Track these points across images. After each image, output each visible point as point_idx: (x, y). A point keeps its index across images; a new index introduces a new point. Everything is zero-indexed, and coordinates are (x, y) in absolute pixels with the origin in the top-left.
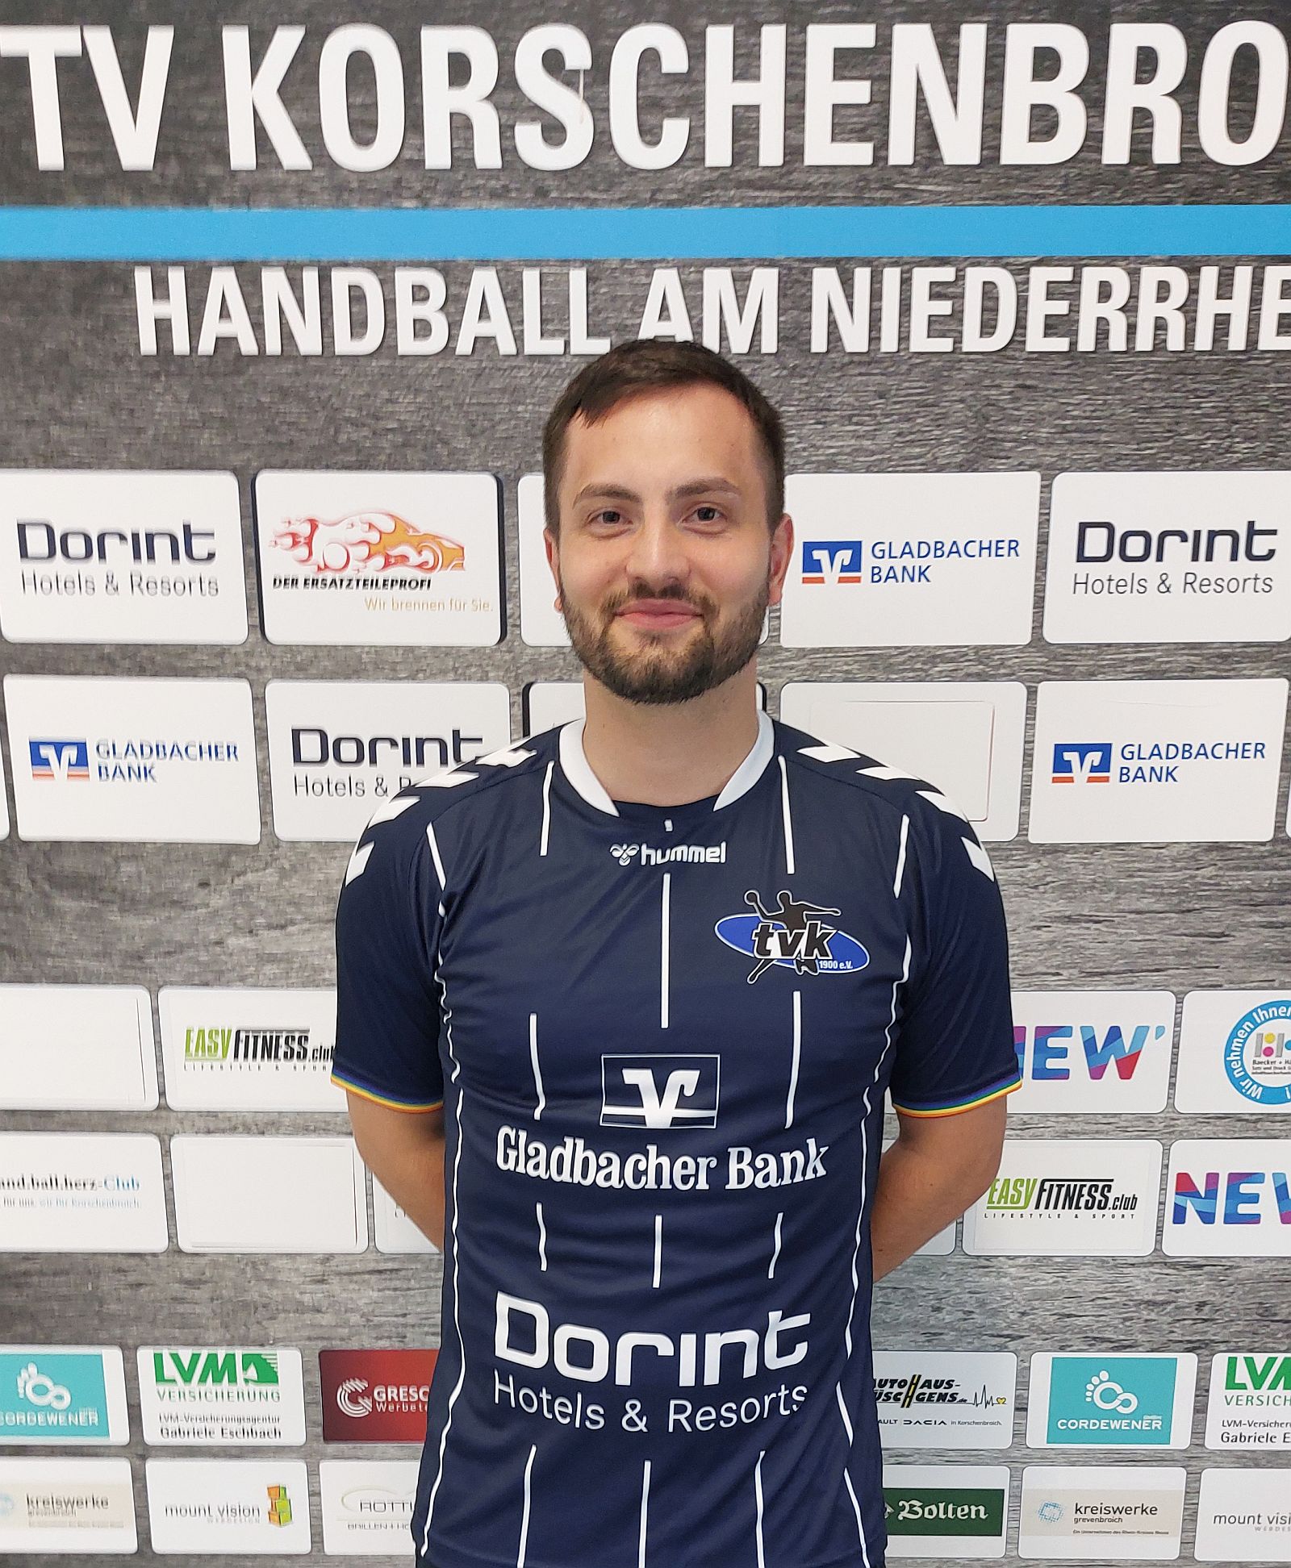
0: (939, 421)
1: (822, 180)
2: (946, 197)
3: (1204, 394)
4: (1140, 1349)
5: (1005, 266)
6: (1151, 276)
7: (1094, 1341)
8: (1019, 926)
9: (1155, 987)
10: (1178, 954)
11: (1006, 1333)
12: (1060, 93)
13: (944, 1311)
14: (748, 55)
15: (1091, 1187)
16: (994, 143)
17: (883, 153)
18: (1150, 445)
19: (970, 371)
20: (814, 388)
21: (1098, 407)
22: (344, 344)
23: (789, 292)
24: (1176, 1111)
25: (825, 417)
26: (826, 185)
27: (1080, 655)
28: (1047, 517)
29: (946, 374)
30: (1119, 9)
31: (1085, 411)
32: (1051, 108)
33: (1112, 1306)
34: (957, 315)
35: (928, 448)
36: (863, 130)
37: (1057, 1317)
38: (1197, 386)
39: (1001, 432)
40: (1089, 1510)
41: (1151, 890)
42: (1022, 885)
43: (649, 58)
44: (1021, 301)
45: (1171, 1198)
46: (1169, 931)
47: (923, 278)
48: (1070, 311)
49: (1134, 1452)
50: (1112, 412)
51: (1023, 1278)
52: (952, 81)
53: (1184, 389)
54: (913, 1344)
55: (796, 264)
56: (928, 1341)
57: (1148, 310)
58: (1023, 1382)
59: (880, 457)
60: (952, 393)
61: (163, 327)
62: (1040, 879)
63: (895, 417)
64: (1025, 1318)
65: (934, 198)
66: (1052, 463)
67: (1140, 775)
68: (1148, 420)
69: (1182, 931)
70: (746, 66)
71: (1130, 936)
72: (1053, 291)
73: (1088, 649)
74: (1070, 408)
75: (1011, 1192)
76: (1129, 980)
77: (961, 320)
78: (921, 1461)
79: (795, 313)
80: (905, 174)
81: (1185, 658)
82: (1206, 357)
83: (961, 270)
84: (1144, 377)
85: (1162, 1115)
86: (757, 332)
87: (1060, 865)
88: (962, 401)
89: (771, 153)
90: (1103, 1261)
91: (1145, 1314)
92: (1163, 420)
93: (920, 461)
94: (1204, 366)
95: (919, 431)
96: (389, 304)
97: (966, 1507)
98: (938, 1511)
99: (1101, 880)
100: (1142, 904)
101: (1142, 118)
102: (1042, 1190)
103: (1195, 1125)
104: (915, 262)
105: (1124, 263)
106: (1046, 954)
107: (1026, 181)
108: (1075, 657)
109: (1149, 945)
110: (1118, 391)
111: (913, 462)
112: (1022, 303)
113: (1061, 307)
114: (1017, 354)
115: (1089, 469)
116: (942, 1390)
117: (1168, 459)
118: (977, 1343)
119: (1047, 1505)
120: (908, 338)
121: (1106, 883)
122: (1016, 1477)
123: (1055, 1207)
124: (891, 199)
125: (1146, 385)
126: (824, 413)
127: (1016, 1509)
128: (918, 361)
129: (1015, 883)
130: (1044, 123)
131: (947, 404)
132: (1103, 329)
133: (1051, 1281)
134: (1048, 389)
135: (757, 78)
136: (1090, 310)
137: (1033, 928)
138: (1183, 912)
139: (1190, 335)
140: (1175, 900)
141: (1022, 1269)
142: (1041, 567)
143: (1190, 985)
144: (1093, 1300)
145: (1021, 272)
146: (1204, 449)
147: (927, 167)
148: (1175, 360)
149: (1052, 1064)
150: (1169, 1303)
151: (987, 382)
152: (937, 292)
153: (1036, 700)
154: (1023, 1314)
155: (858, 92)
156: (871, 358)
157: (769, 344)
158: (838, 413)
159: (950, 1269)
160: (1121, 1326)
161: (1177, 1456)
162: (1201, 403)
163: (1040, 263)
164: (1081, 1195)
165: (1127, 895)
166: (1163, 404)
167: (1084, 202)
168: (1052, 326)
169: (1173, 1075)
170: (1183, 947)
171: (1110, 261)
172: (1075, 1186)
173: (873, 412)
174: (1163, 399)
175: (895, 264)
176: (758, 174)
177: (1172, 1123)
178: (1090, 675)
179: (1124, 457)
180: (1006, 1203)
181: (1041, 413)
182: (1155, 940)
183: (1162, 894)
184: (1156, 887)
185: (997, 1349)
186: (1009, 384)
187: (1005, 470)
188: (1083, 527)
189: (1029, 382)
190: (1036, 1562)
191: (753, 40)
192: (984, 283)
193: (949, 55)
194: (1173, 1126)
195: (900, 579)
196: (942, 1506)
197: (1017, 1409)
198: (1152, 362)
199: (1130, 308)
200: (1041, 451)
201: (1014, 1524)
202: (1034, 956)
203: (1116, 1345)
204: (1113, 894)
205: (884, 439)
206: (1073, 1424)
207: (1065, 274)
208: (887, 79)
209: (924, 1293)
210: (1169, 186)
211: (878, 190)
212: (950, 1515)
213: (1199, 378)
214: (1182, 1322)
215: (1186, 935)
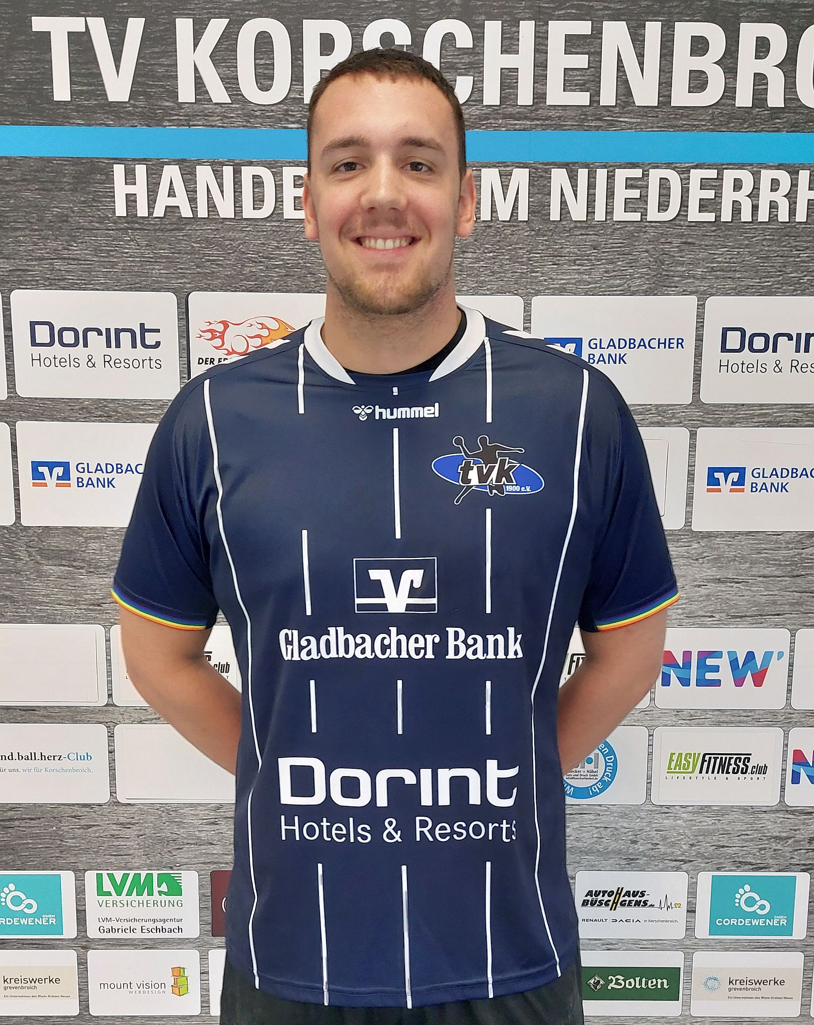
0: (632, 264)
1: (558, 114)
2: (636, 126)
3: (802, 249)
4: (771, 870)
5: (674, 169)
6: (767, 176)
7: (740, 864)
8: (686, 585)
9: (776, 626)
10: (792, 604)
11: (680, 858)
12: (708, 63)
13: (639, 843)
14: (511, 38)
15: (737, 758)
16: (667, 93)
17: (596, 98)
18: (768, 280)
19: (652, 233)
20: (552, 243)
21: (733, 256)
22: (248, 212)
23: (536, 183)
24: (791, 708)
25: (559, 260)
26: (559, 118)
27: (724, 411)
28: (702, 324)
29: (636, 235)
30: (745, 14)
31: (725, 259)
32: (704, 72)
33: (752, 840)
34: (644, 198)
35: (625, 281)
36: (584, 85)
37: (714, 847)
38: (797, 243)
39: (672, 271)
40: (738, 982)
41: (773, 562)
42: (688, 558)
43: (448, 39)
44: (685, 190)
45: (790, 767)
46: (785, 589)
47: (621, 175)
48: (715, 196)
49: (768, 941)
50: (743, 259)
51: (692, 820)
52: (640, 56)
53: (789, 246)
54: (618, 866)
55: (541, 166)
56: (628, 864)
57: (766, 197)
58: (692, 892)
59: (594, 286)
60: (641, 247)
61: (131, 200)
62: (699, 554)
63: (603, 261)
64: (693, 848)
65: (629, 126)
66: (705, 290)
67: (764, 487)
68: (766, 264)
69: (793, 589)
70: (509, 45)
71: (761, 593)
72: (705, 184)
73: (729, 407)
74: (716, 256)
75: (683, 762)
76: (759, 621)
77: (646, 202)
78: (624, 948)
79: (540, 196)
80: (611, 111)
81: (792, 413)
82: (803, 226)
83: (646, 171)
84: (764, 237)
85: (783, 711)
86: (515, 207)
87: (712, 546)
88: (647, 251)
89: (525, 97)
90: (745, 809)
91: (774, 845)
92: (775, 264)
93: (619, 288)
94: (802, 231)
95: (619, 270)
96: (279, 188)
97: (654, 980)
98: (634, 983)
99: (740, 555)
100: (766, 572)
101: (760, 79)
102: (704, 761)
103: (804, 717)
104: (616, 166)
105: (749, 168)
106: (704, 603)
107: (687, 116)
108: (720, 413)
109: (772, 598)
110: (747, 246)
111: (615, 289)
112: (685, 192)
113: (710, 194)
114: (682, 223)
115: (729, 294)
116: (637, 898)
117: (779, 288)
118: (661, 865)
119: (710, 979)
120: (612, 212)
121: (743, 557)
122: (688, 958)
123: (713, 772)
124: (601, 126)
125: (764, 243)
126: (558, 258)
127: (689, 982)
128: (619, 226)
129: (682, 557)
130: (698, 81)
131: (637, 253)
132: (736, 208)
133: (710, 823)
134: (702, 245)
135: (517, 52)
136: (728, 196)
137: (695, 586)
138: (794, 576)
139: (792, 212)
140: (789, 569)
141: (691, 814)
142: (698, 355)
143: (799, 625)
144: (739, 836)
145: (684, 173)
146: (803, 283)
147: (624, 107)
148: (783, 227)
149: (709, 676)
150: (791, 838)
151: (663, 240)
152: (630, 184)
153: (696, 439)
154: (692, 845)
155: (581, 61)
156: (588, 224)
157: (523, 215)
158: (566, 258)
159: (643, 814)
160: (758, 854)
161: (798, 944)
162: (800, 254)
163: (696, 167)
164: (730, 764)
165: (757, 565)
166: (776, 255)
167: (724, 130)
168: (704, 206)
169: (790, 684)
170: (794, 599)
171: (741, 166)
172: (726, 758)
173: (590, 258)
174: (775, 251)
175: (604, 167)
176: (517, 110)
177: (789, 716)
178: (731, 424)
179: (750, 287)
180: (679, 769)
181: (697, 259)
182: (776, 595)
183: (781, 565)
184: (776, 560)
185: (675, 869)
186: (677, 241)
187: (675, 295)
188: (725, 331)
189: (690, 240)
190: (703, 1019)
191: (514, 29)
192: (661, 179)
193: (638, 40)
194: (790, 718)
195: (607, 362)
196: (638, 979)
197: (688, 911)
198: (769, 229)
199: (754, 195)
200: (697, 283)
201: (687, 992)
202: (696, 605)
203: (755, 867)
204: (748, 565)
205: (596, 275)
206: (727, 922)
207: (712, 174)
208: (600, 54)
209: (626, 830)
210: (778, 121)
211: (593, 120)
212: (643, 986)
213: (798, 239)
214: (799, 851)
215: (796, 592)
